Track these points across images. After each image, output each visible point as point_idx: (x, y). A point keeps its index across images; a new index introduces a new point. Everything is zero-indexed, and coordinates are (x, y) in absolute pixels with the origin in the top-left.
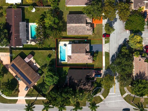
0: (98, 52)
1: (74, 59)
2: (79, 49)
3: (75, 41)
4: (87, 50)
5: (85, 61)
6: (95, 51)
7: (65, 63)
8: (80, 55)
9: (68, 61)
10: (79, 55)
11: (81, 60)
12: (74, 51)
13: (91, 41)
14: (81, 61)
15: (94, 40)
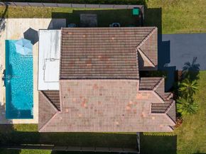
0: (198, 73)
1: (74, 109)
2: (105, 58)
3: (82, 17)
4: (148, 63)
5: (134, 120)
6: (180, 69)
7: (31, 126)
8: (106, 87)
9: (43, 118)
10: (101, 89)
11: (111, 114)
12: (72, 63)
13: (163, 15)
14: (114, 119)
15: (174, 13)
